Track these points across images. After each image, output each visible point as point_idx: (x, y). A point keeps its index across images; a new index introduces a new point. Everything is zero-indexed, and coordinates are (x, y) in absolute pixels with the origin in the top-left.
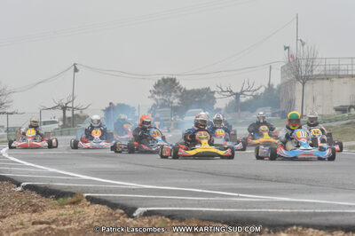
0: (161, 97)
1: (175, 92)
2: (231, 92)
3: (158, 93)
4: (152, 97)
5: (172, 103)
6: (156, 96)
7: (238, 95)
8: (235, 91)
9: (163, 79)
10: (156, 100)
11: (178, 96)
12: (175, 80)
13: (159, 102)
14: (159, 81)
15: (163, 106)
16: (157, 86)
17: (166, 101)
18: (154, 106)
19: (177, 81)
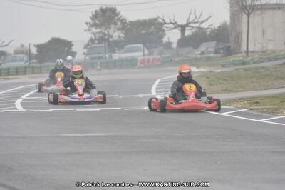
0: (98, 30)
1: (115, 24)
2: (176, 23)
3: (95, 25)
4: (89, 30)
5: (111, 36)
6: (93, 29)
7: (183, 28)
8: (179, 23)
9: (102, 9)
10: (94, 34)
11: (119, 29)
12: (115, 9)
13: (98, 36)
14: (96, 12)
15: (101, 40)
16: (95, 17)
17: (105, 34)
18: (92, 40)
19: (118, 11)
